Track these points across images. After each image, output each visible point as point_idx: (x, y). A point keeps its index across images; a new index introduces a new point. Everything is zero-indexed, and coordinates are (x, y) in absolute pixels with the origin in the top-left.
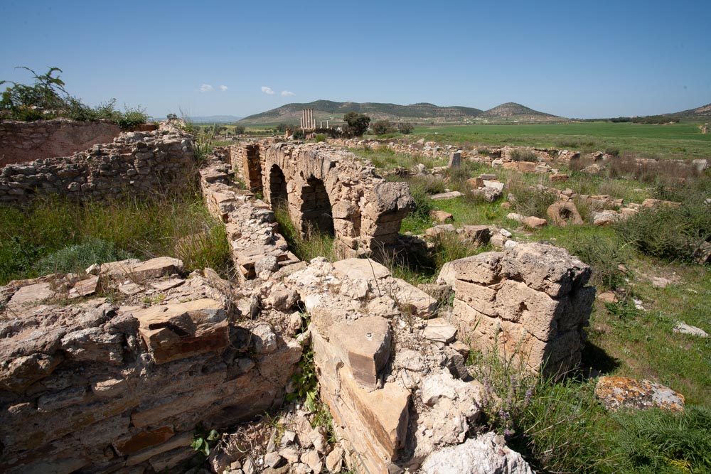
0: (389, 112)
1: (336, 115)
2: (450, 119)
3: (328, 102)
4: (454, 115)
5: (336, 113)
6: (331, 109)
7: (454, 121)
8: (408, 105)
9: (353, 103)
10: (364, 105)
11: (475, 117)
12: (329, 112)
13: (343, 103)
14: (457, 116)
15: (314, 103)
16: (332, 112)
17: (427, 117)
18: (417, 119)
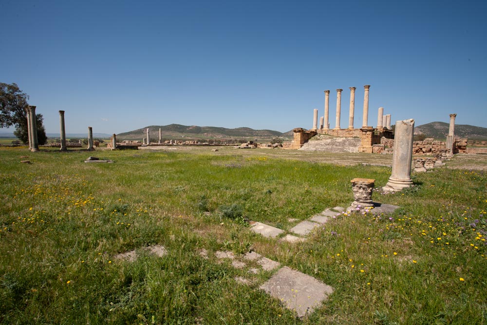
0: (222, 133)
1: (185, 134)
2: (263, 138)
3: (179, 125)
4: (265, 135)
5: (186, 133)
6: (181, 130)
7: (266, 139)
8: (234, 128)
9: (196, 127)
10: (204, 128)
11: (279, 137)
12: (180, 132)
13: (189, 127)
14: (267, 136)
15: (169, 126)
16: (182, 132)
17: (248, 136)
18: (241, 137)
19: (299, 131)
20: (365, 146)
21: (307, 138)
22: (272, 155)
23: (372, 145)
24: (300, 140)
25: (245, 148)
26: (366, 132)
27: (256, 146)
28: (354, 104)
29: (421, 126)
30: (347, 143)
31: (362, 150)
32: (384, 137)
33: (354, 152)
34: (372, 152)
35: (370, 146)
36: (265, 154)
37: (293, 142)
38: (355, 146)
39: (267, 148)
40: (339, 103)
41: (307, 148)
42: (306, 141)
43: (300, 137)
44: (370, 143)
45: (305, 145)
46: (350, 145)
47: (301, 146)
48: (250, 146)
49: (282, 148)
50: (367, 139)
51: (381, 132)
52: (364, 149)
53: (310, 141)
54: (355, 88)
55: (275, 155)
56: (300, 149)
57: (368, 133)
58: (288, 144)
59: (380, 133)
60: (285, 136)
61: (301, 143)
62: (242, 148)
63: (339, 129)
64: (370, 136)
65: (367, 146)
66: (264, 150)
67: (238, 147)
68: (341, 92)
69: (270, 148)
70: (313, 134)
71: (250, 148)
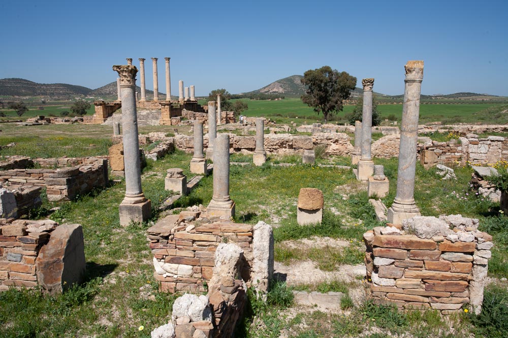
2: (56, 97)
7: (62, 99)
11: (86, 96)
14: (64, 94)
17: (25, 95)
18: (11, 97)
19: (101, 105)
20: (164, 119)
21: (111, 111)
22: (69, 133)
23: (170, 118)
24: (102, 114)
25: (34, 125)
26: (164, 106)
27: (49, 121)
28: (157, 75)
29: (282, 80)
30: (151, 116)
31: (162, 123)
32: (184, 109)
33: (156, 125)
34: (171, 125)
35: (169, 119)
36: (61, 132)
37: (95, 116)
38: (157, 119)
39: (64, 123)
40: (143, 73)
41: (111, 122)
42: (110, 115)
43: (102, 110)
44: (169, 116)
45: (109, 119)
46: (153, 118)
47: (105, 121)
48: (40, 122)
49: (83, 123)
50: (166, 112)
51: (182, 104)
52: (164, 122)
53: (114, 114)
54: (156, 59)
55: (72, 133)
56: (104, 124)
57: (166, 107)
58: (89, 118)
59: (180, 106)
60: (96, 95)
61: (104, 117)
62: (30, 125)
63: (144, 100)
64: (168, 110)
65: (167, 119)
66: (60, 127)
67: (24, 123)
68: (143, 61)
69: (67, 123)
70: (117, 106)
71: (42, 124)
